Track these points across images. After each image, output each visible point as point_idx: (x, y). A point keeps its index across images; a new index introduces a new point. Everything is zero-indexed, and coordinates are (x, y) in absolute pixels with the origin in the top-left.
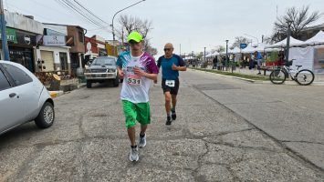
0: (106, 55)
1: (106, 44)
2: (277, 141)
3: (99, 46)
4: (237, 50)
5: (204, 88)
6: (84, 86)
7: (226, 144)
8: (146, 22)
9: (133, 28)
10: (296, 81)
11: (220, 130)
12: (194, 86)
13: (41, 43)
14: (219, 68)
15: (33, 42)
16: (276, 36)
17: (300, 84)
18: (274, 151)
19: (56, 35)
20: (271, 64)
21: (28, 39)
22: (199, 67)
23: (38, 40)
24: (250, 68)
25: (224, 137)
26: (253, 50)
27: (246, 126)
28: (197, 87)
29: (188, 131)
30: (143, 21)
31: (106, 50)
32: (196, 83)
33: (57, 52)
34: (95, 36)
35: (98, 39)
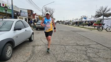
1: (39, 16)
2: (107, 48)
4: (84, 20)
5: (76, 32)
6: (35, 30)
7: (92, 48)
10: (106, 30)
11: (88, 44)
12: (72, 31)
13: (20, 15)
14: (78, 25)
15: (17, 15)
16: (96, 15)
17: (108, 31)
18: (108, 50)
19: (25, 12)
20: (97, 25)
21: (16, 14)
22: (71, 25)
23: (19, 14)
24: (89, 26)
25: (90, 46)
26: (90, 20)
27: (96, 43)
28: (73, 31)
29: (78, 44)
32: (73, 30)
33: (24, 18)
34: (36, 13)
35: (36, 14)
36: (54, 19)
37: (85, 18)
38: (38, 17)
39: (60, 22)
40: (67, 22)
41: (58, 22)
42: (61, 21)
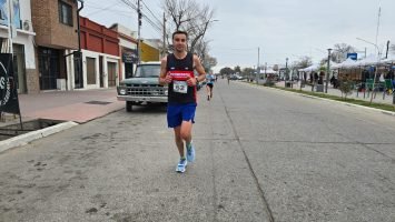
0: (135, 60)
1: (138, 42)
3: (123, 43)
4: (349, 63)
8: (206, 10)
9: (185, 17)
22: (282, 84)
30: (201, 9)
31: (135, 52)
34: (115, 26)
35: (120, 30)
36: (213, 62)
37: (354, 56)
38: (133, 46)
39: (233, 72)
40: (271, 71)
41: (226, 72)
42: (238, 69)
